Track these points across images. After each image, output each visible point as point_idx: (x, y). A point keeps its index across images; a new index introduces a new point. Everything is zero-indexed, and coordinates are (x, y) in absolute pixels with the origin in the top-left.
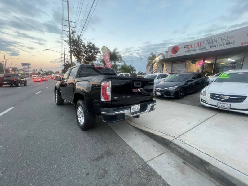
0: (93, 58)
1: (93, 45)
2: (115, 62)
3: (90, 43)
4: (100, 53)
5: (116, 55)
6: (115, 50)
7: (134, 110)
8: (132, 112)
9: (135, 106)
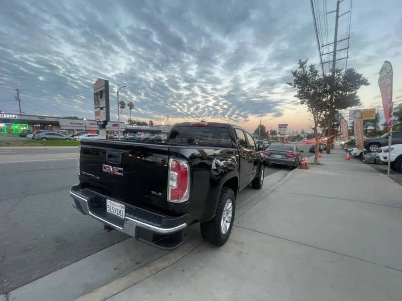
0: (348, 101)
7: (112, 210)
8: (108, 211)
9: (112, 202)
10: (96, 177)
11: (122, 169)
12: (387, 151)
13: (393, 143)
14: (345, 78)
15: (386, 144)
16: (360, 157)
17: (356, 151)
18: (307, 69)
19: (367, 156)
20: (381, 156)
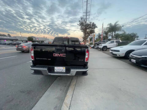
0: (92, 32)
1: (93, 23)
2: (115, 32)
3: (91, 23)
4: (97, 28)
5: (117, 26)
6: (116, 22)
7: (58, 70)
8: (55, 71)
9: (58, 67)
10: (48, 59)
11: (65, 54)
12: (101, 45)
13: (103, 43)
14: (92, 25)
15: (101, 44)
16: (93, 48)
17: (92, 46)
18: (83, 20)
19: (95, 47)
20: (100, 47)
